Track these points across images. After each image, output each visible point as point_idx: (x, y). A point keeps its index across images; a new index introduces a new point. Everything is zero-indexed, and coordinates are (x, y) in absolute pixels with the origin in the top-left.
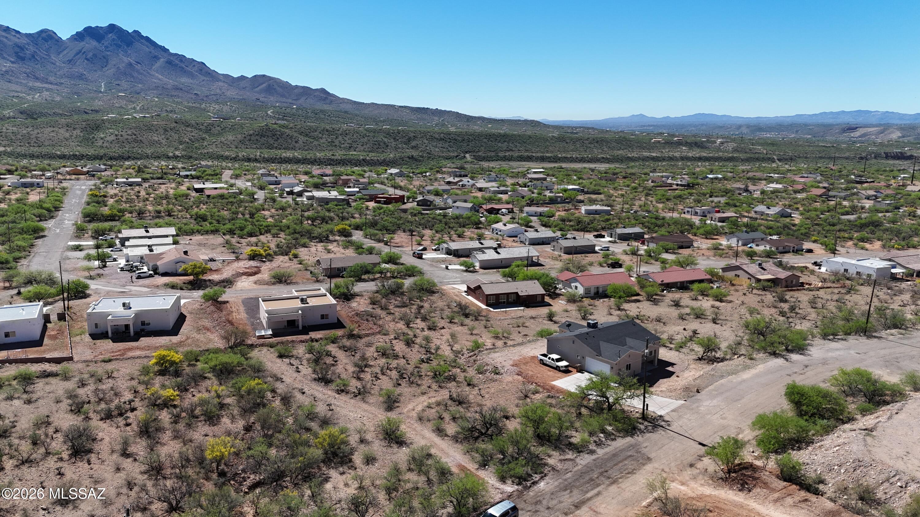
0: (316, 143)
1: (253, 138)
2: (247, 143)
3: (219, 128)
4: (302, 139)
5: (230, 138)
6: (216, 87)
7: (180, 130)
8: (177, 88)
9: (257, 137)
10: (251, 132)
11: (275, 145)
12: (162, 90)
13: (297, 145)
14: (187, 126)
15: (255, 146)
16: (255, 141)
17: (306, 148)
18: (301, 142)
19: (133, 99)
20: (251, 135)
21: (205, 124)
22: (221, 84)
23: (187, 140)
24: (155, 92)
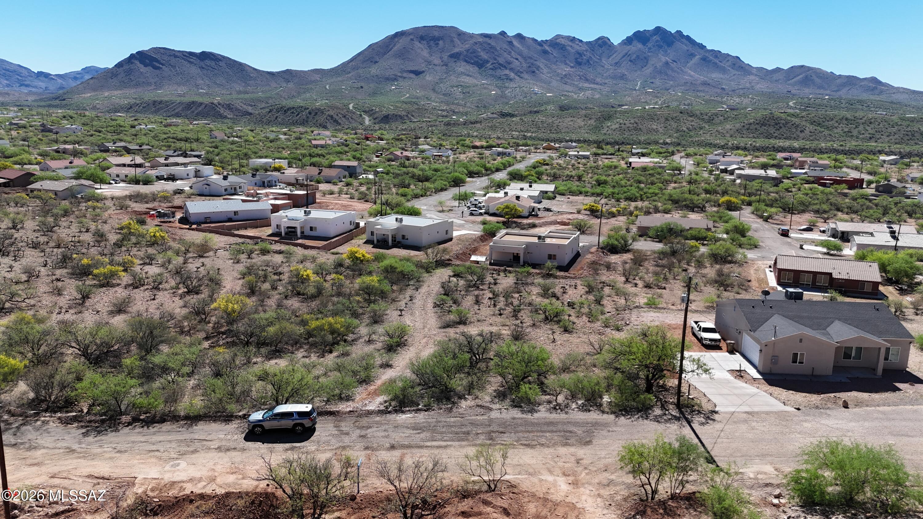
0: (826, 132)
1: (753, 127)
2: (745, 132)
3: (722, 118)
4: (810, 128)
5: (728, 127)
6: (745, 81)
7: (681, 119)
8: (705, 84)
9: (757, 126)
10: (752, 121)
11: (776, 134)
12: (692, 86)
13: (802, 135)
14: (691, 116)
15: (751, 135)
16: (754, 131)
17: (811, 138)
18: (807, 132)
19: (658, 95)
20: (751, 124)
21: (709, 114)
22: (752, 77)
23: (685, 129)
24: (683, 88)
